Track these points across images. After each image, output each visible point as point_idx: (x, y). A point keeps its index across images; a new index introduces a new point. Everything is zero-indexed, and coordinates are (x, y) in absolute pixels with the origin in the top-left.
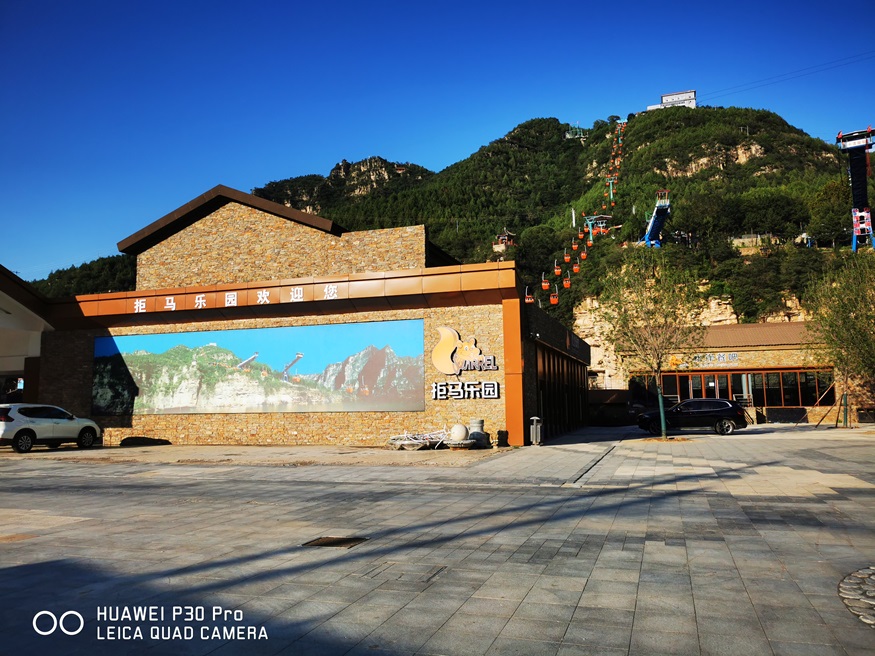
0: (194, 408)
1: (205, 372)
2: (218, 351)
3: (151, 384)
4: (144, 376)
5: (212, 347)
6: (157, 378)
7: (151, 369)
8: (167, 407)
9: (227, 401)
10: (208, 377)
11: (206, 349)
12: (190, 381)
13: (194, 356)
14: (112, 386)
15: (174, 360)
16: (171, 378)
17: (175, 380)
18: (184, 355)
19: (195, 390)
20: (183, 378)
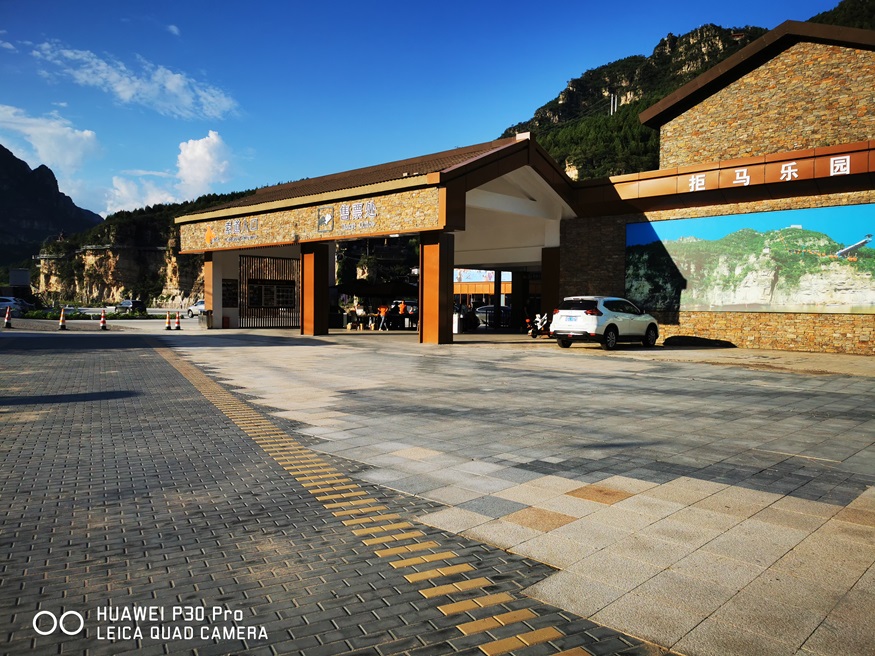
0: (766, 305)
1: (783, 262)
2: (804, 234)
3: (703, 276)
4: (693, 267)
5: (795, 230)
6: (712, 269)
7: (704, 259)
8: (727, 303)
9: (820, 298)
10: (788, 267)
11: (785, 232)
12: (760, 273)
13: (766, 242)
14: (649, 278)
15: (737, 247)
16: (732, 269)
17: (738, 271)
18: (752, 241)
19: (768, 284)
20: (749, 269)
